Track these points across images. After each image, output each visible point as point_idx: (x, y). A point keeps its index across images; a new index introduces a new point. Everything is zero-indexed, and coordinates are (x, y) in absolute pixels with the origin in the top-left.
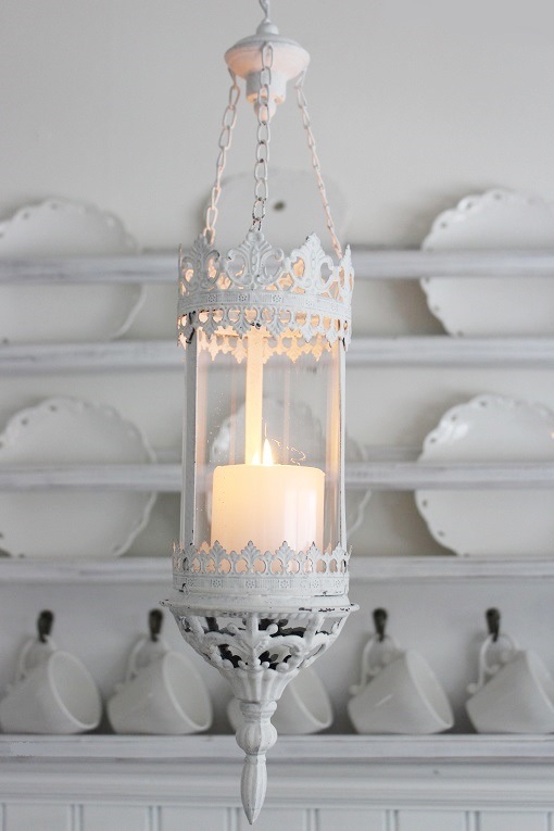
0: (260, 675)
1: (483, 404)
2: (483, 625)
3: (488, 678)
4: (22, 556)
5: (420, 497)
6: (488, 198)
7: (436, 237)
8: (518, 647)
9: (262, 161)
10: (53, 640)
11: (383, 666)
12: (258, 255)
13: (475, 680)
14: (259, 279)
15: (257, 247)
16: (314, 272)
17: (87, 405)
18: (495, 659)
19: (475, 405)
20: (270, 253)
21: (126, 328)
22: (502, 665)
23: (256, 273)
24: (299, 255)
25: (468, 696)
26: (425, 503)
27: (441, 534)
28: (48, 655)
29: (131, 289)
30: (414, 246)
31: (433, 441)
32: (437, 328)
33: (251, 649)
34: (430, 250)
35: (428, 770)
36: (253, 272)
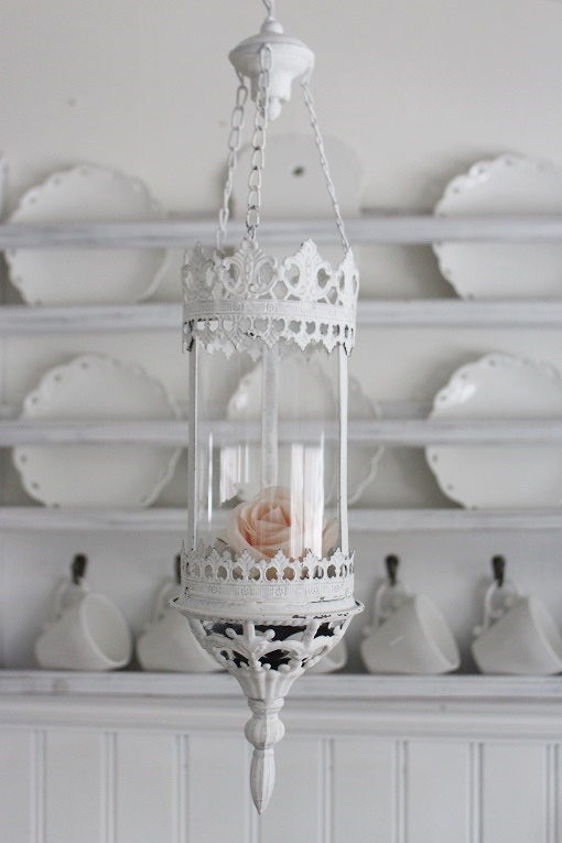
0: (262, 676)
1: (492, 363)
2: (489, 571)
3: (493, 621)
4: (56, 506)
5: (430, 453)
6: (499, 164)
7: (449, 202)
8: (521, 592)
9: (256, 168)
10: (86, 584)
11: (394, 609)
12: (252, 264)
13: (481, 623)
14: (252, 288)
15: (251, 256)
16: (309, 279)
17: (116, 363)
18: (499, 603)
19: (484, 364)
20: (264, 261)
21: (151, 290)
22: (506, 610)
23: (250, 282)
24: (293, 262)
25: (473, 638)
26: (435, 458)
27: (450, 487)
28: (82, 596)
29: (156, 253)
30: (426, 210)
31: (444, 398)
32: (447, 291)
33: (250, 653)
34: (443, 216)
35: (436, 706)
36: (246, 281)
